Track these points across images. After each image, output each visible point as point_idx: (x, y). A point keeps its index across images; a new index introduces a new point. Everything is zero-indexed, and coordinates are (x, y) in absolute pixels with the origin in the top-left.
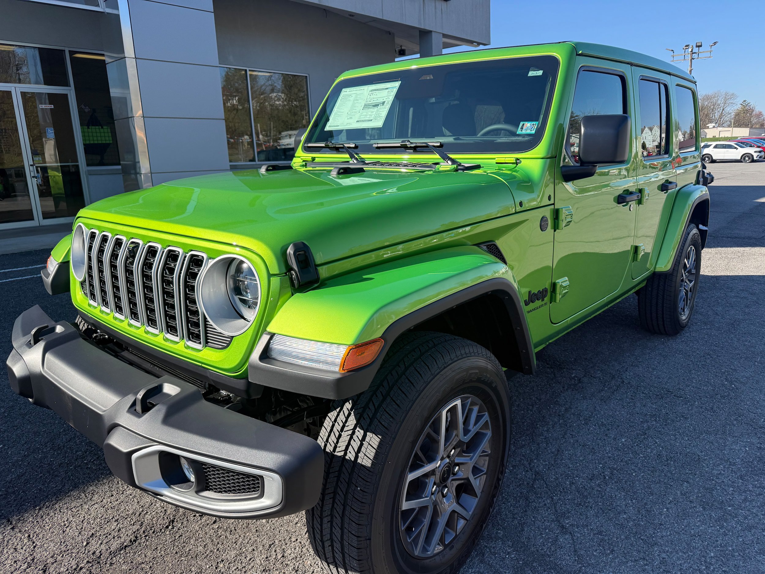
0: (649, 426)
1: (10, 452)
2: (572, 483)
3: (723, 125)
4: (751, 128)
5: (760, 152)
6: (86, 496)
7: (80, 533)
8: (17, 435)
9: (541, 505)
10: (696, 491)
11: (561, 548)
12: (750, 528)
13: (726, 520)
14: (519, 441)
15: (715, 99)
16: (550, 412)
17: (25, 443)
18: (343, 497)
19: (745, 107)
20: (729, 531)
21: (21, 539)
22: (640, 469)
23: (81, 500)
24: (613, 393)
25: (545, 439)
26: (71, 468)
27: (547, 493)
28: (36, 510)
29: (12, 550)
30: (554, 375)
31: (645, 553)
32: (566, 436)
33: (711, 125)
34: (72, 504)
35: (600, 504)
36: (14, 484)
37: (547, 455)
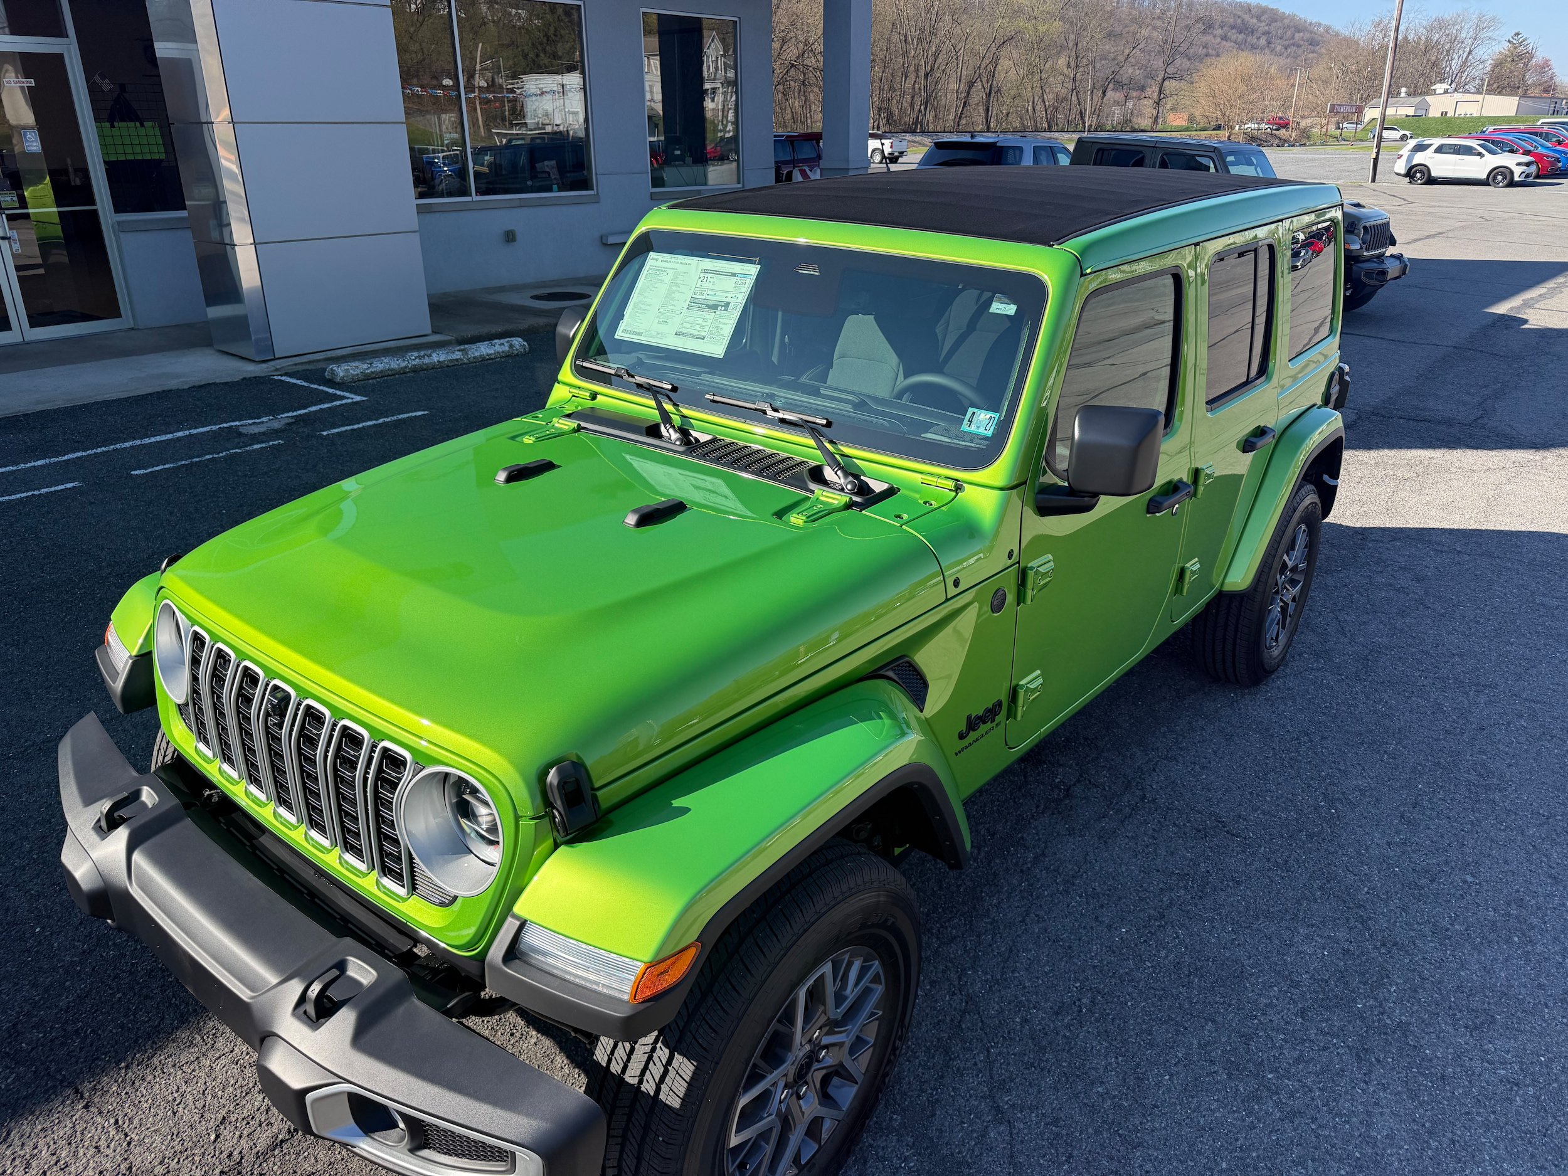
0: (1172, 900)
1: (56, 944)
2: (1025, 1021)
3: (1467, 87)
4: (1524, 96)
5: (1528, 164)
6: (204, 1041)
7: (202, 1116)
8: (62, 904)
9: (969, 1064)
10: (1223, 1040)
11: (990, 1151)
12: (1293, 1114)
13: (1259, 1100)
14: (946, 928)
15: (1456, 27)
16: (1007, 863)
17: (81, 923)
18: (636, 1147)
19: (1515, 48)
20: (1259, 1121)
21: (103, 1127)
22: (1141, 993)
23: (196, 1049)
24: (1122, 822)
25: (991, 923)
26: (170, 979)
27: (982, 1041)
28: (120, 1069)
29: (92, 1151)
30: (1025, 777)
31: (1120, 1162)
32: (1028, 920)
33: (1440, 88)
34: (182, 1057)
35: (1064, 1064)
36: (75, 1014)
37: (992, 959)
